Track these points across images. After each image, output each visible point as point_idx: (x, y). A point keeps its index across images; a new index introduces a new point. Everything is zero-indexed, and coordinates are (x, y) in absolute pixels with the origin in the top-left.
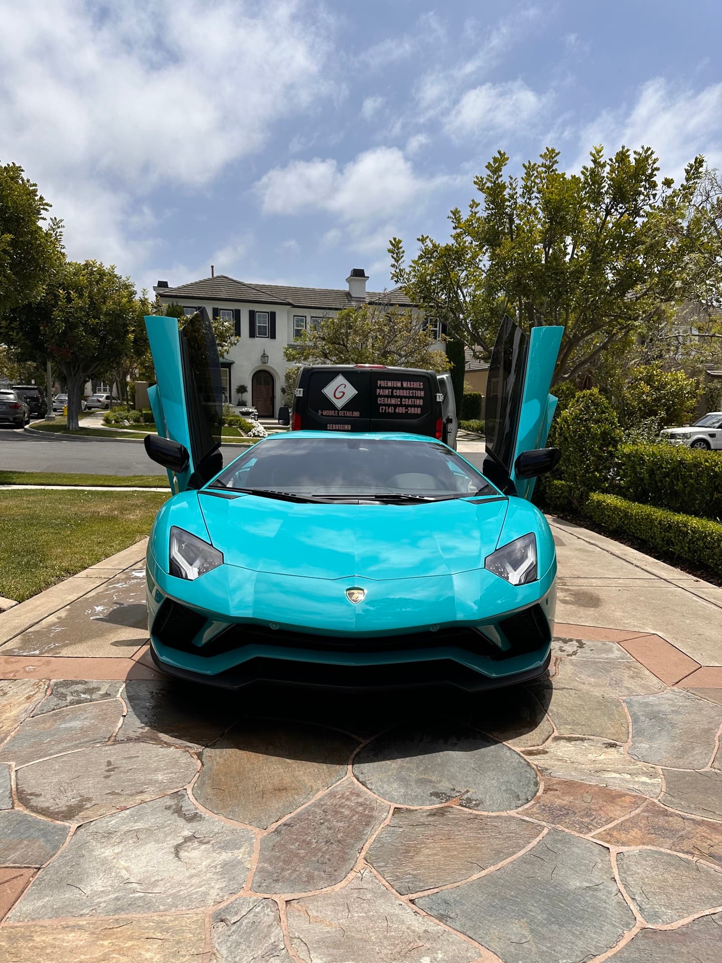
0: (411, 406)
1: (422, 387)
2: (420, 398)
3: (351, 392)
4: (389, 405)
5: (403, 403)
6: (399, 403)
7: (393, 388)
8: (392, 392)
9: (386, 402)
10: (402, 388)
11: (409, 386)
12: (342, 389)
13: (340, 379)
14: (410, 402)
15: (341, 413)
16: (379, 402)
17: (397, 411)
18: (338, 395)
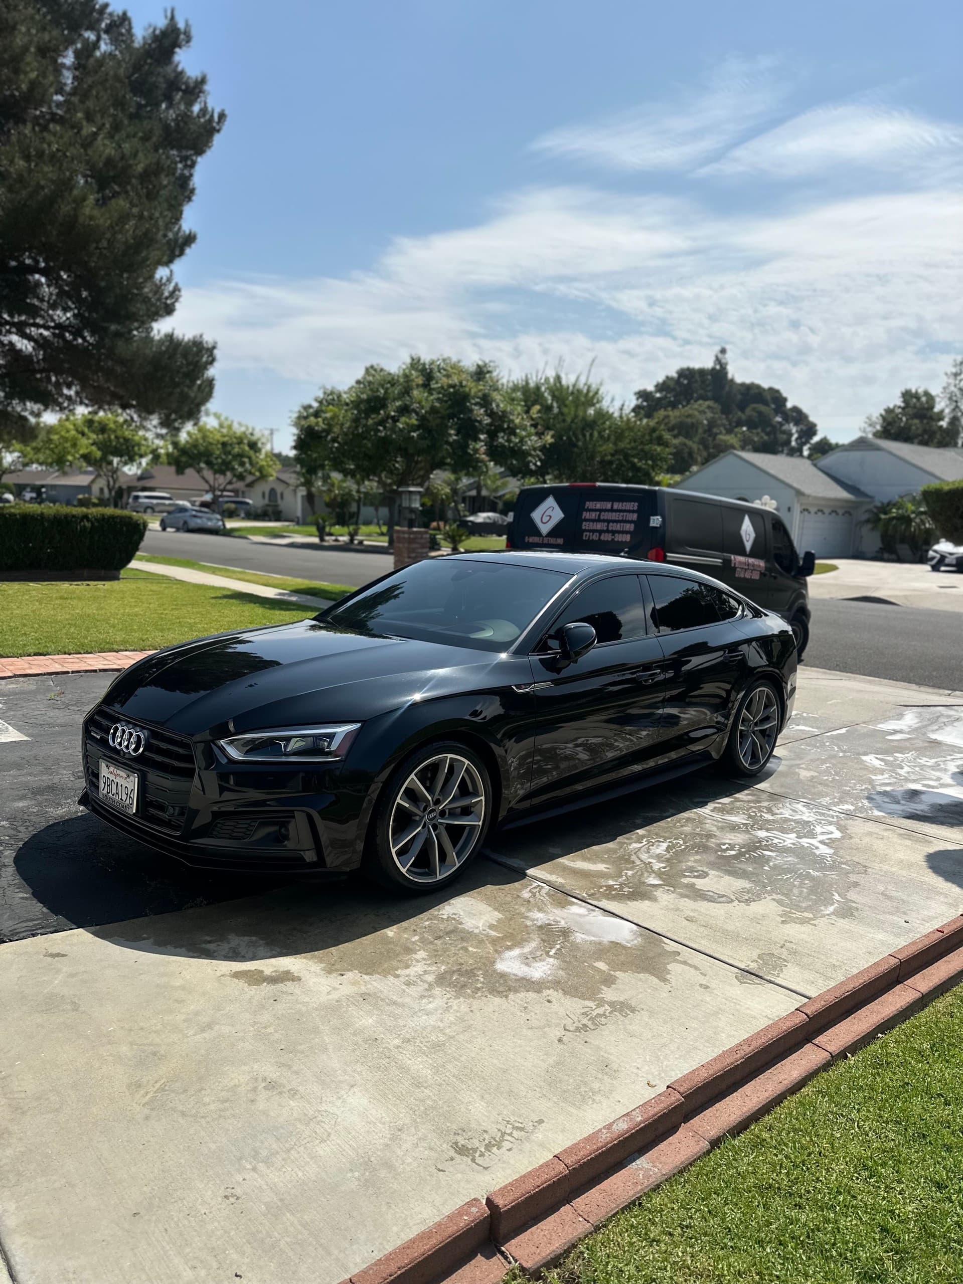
0: (619, 532)
2: (631, 522)
3: (558, 515)
4: (594, 531)
5: (610, 528)
6: (605, 528)
7: (601, 511)
8: (599, 516)
9: (591, 528)
10: (612, 510)
11: (620, 507)
12: (549, 512)
13: (550, 501)
14: (618, 527)
15: (546, 541)
16: (584, 528)
17: (602, 538)
18: (545, 519)
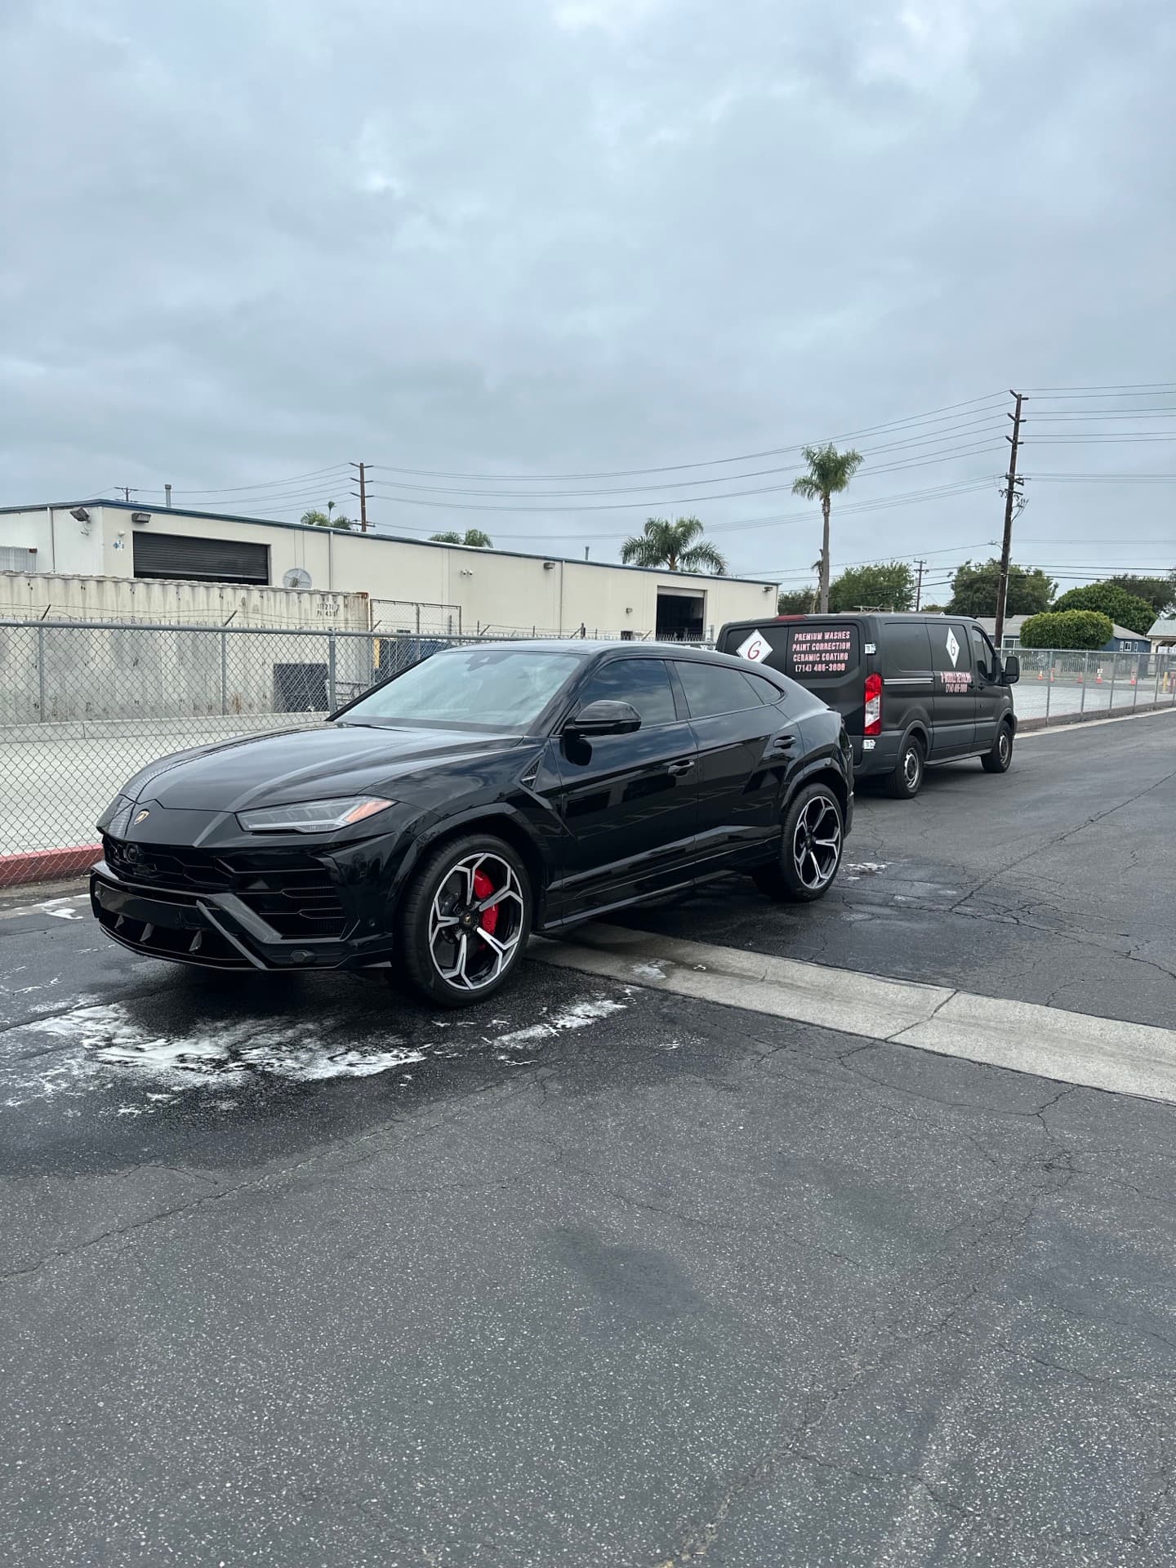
0: (833, 662)
1: (848, 637)
2: (844, 651)
3: (766, 649)
4: (806, 663)
5: (824, 659)
6: (818, 659)
7: (811, 642)
8: (810, 647)
9: (803, 660)
10: (823, 641)
11: (831, 637)
12: (756, 647)
13: (756, 636)
14: (832, 657)
16: (795, 660)
17: (815, 669)
18: (753, 654)
